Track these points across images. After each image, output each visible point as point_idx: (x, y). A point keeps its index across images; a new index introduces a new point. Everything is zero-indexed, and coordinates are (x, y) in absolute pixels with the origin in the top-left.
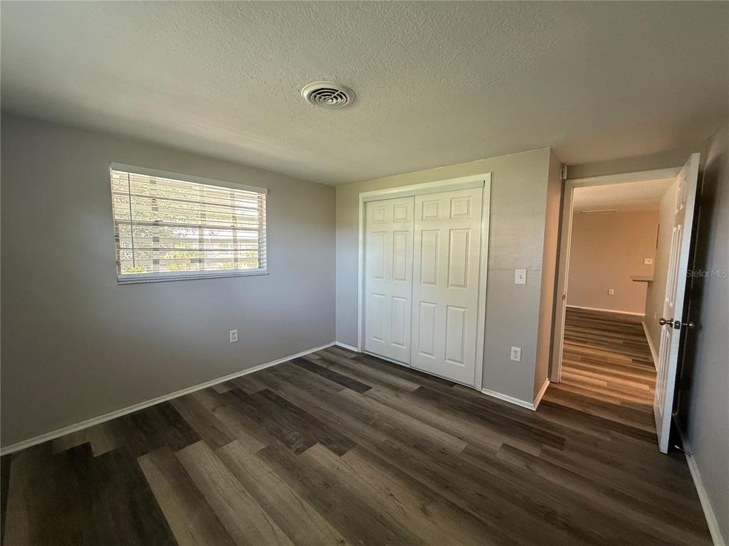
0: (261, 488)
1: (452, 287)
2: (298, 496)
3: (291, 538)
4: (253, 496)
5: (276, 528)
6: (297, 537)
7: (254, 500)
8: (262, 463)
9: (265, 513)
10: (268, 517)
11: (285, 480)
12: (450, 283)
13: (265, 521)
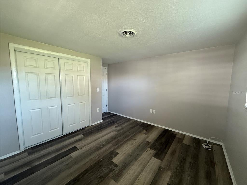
0: (135, 174)
1: (80, 96)
2: (136, 162)
3: (149, 161)
4: (139, 175)
5: (148, 165)
6: (148, 160)
7: (141, 175)
8: (123, 178)
9: (145, 169)
10: (145, 168)
11: (130, 167)
12: (79, 95)
13: (147, 168)
